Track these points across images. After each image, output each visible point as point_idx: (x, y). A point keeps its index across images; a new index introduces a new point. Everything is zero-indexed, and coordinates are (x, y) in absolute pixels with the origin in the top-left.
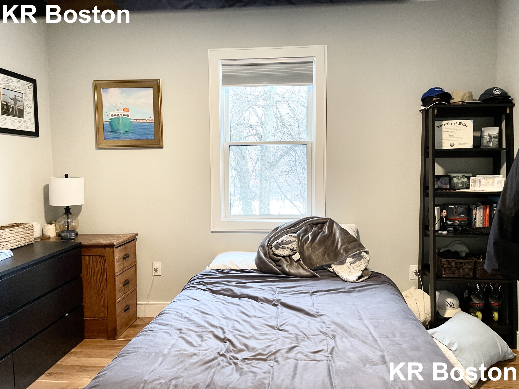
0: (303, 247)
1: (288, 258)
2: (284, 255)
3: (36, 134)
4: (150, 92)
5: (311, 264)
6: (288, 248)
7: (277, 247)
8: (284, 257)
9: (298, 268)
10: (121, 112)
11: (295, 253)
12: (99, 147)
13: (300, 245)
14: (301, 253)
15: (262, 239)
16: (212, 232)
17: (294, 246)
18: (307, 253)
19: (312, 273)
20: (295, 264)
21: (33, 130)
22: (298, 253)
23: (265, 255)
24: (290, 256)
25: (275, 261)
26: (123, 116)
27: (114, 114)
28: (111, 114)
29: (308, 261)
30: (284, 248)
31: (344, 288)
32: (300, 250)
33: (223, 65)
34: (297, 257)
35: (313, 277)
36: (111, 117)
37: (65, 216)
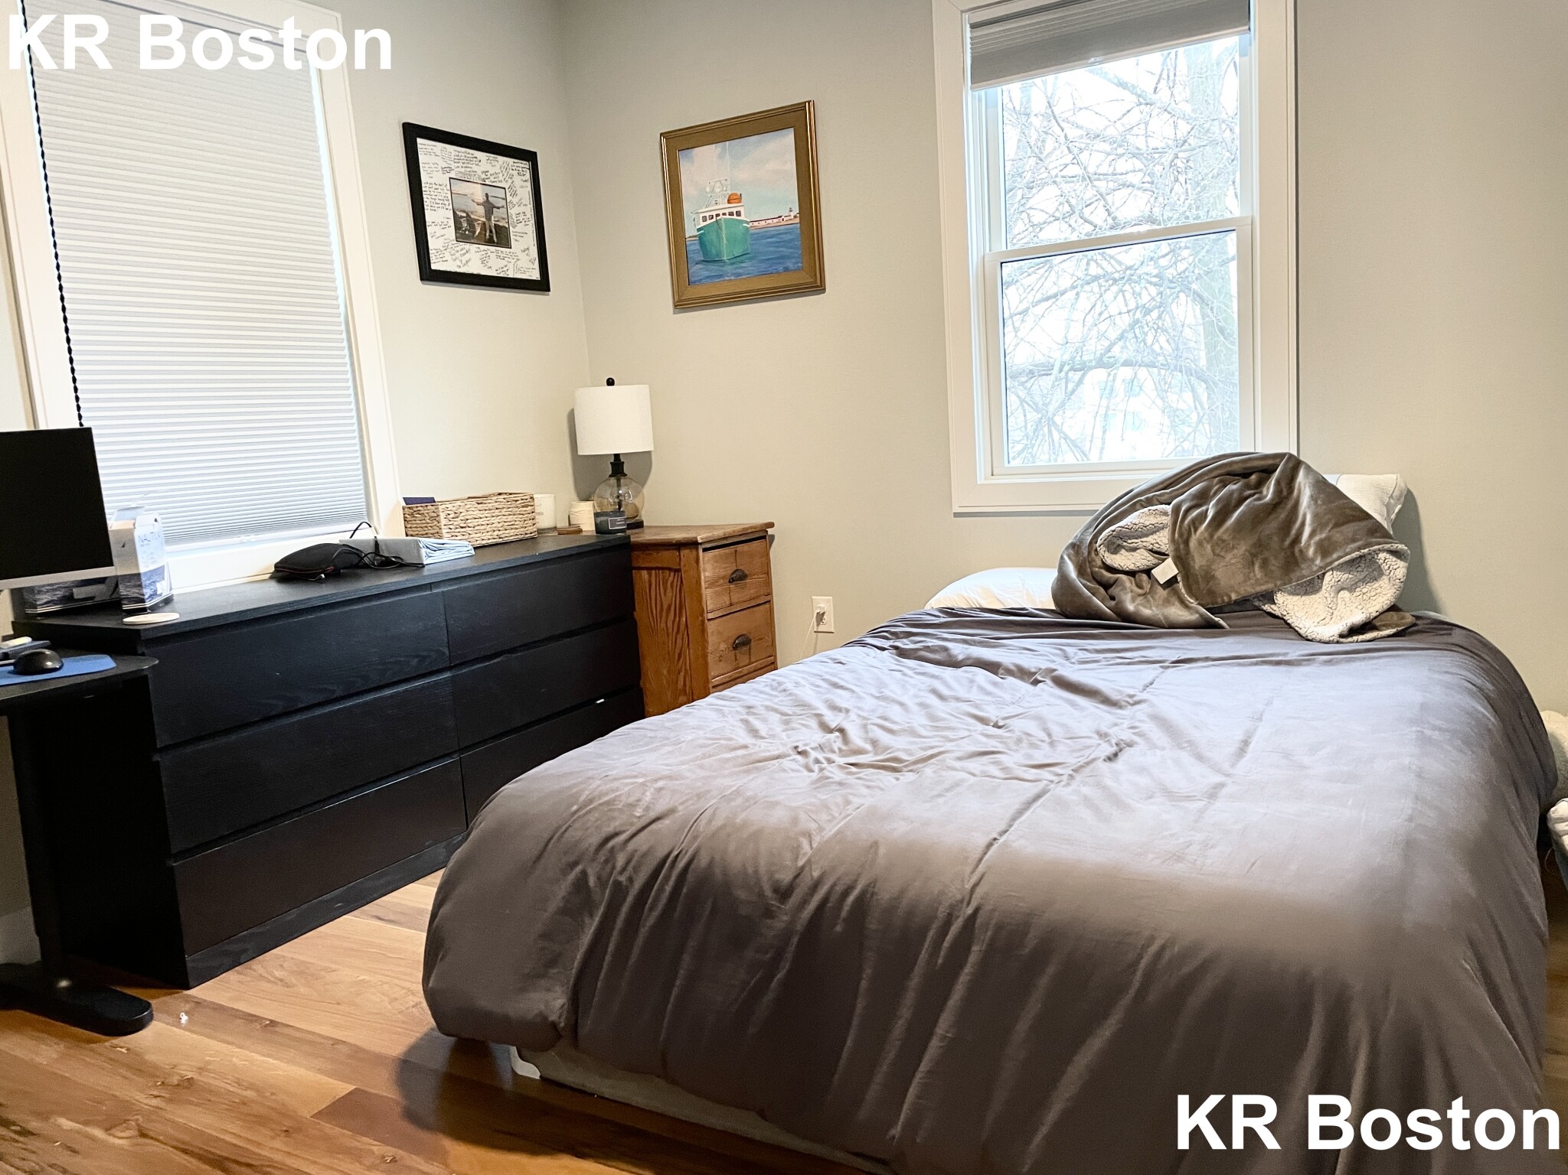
0: (1187, 542)
1: (1144, 577)
2: (1132, 567)
3: (542, 285)
5: (1211, 593)
6: (1145, 548)
7: (1114, 547)
8: (1131, 573)
9: (1167, 602)
10: (723, 206)
11: (1163, 560)
12: (683, 304)
13: (1176, 535)
14: (1182, 561)
15: (1075, 529)
16: (957, 515)
17: (1162, 540)
18: (1198, 562)
19: (1201, 615)
20: (1162, 593)
21: (535, 275)
22: (1169, 561)
23: (1081, 572)
24: (1148, 572)
25: (1107, 586)
26: (727, 216)
27: (707, 215)
28: (701, 215)
29: (1202, 585)
30: (1134, 549)
31: (1285, 654)
32: (1177, 550)
33: (975, 26)
34: (1166, 570)
35: (1205, 627)
36: (703, 224)
37: (613, 481)
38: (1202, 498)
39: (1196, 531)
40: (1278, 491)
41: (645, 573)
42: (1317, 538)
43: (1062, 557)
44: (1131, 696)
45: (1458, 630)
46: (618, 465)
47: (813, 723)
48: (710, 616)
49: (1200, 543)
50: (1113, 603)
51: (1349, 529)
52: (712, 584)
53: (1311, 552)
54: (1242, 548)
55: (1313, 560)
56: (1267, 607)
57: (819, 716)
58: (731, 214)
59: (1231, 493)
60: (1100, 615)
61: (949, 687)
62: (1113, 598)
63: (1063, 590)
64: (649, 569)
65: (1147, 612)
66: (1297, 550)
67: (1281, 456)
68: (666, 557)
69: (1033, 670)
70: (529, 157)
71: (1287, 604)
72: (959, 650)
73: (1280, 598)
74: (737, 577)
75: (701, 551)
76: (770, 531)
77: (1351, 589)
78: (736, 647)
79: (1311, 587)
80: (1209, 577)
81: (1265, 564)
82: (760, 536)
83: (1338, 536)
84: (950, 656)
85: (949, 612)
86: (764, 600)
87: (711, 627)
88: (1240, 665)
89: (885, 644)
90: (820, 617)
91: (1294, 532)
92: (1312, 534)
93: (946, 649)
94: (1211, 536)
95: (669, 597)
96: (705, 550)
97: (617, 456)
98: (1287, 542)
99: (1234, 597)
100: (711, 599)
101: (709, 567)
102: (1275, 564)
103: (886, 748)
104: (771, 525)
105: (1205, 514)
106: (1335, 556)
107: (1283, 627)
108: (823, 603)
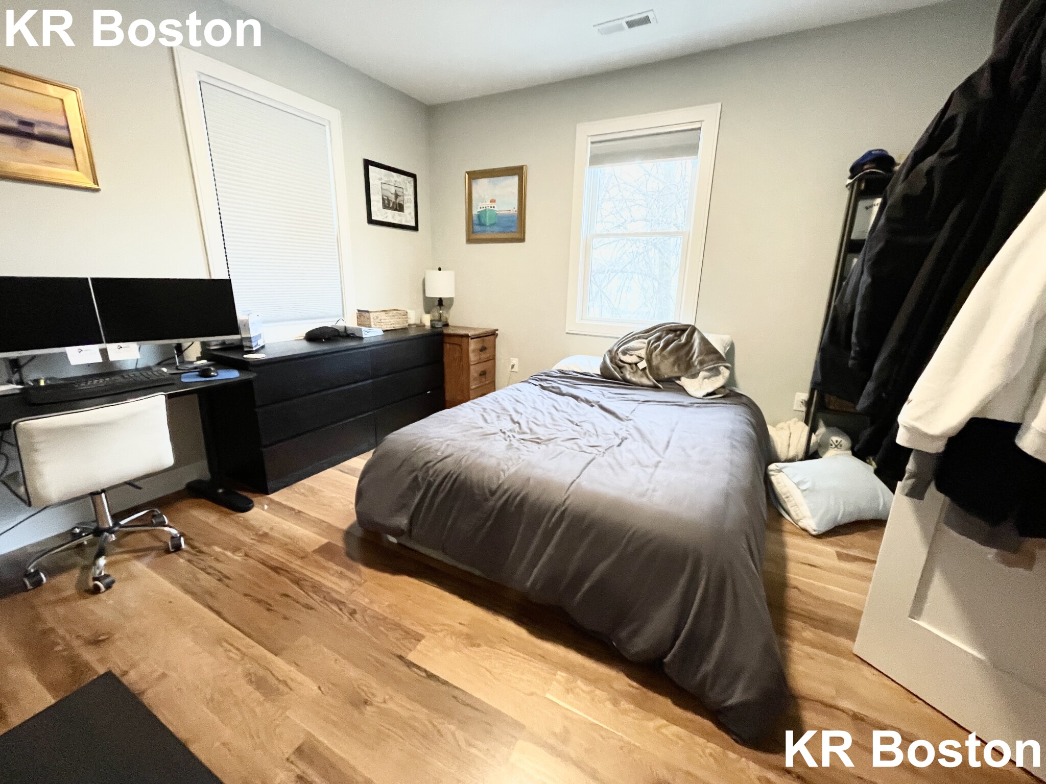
0: (651, 355)
1: (634, 366)
2: (630, 362)
3: (415, 228)
4: (515, 180)
5: (658, 375)
6: (636, 355)
7: (624, 353)
8: (630, 364)
9: (642, 376)
10: (488, 204)
11: (642, 360)
12: (470, 241)
13: (648, 351)
14: (649, 361)
15: (611, 344)
16: (567, 333)
17: (643, 353)
18: (655, 362)
19: (654, 383)
20: (640, 373)
21: (413, 224)
22: (644, 361)
23: (611, 361)
24: (636, 364)
25: (620, 367)
26: (489, 208)
27: (482, 206)
28: (479, 207)
29: (655, 371)
30: (632, 355)
31: (683, 402)
32: (647, 357)
33: (592, 143)
34: (643, 365)
35: (655, 388)
36: (479, 210)
37: (439, 307)
38: (659, 339)
39: (655, 350)
40: (687, 339)
41: (448, 345)
42: (699, 358)
43: (605, 355)
44: (627, 417)
45: (744, 397)
46: (440, 302)
47: (508, 418)
48: (472, 363)
49: (656, 356)
50: (622, 375)
51: (712, 356)
52: (474, 351)
53: (696, 363)
54: (672, 359)
55: (696, 366)
56: (678, 382)
57: (510, 415)
58: (491, 207)
59: (670, 338)
60: (617, 379)
61: (560, 406)
62: (622, 373)
63: (604, 368)
64: (450, 343)
65: (634, 379)
66: (691, 362)
67: (690, 325)
68: (456, 340)
69: (591, 401)
70: (414, 176)
71: (685, 382)
72: (564, 389)
73: (683, 379)
74: (483, 349)
75: (470, 339)
76: (497, 332)
77: (709, 378)
78: (480, 375)
79: (694, 376)
80: (658, 368)
81: (679, 365)
82: (493, 334)
83: (706, 358)
84: (561, 391)
85: (561, 372)
86: (493, 358)
87: (472, 367)
88: (667, 405)
89: (537, 383)
90: (513, 366)
91: (691, 355)
92: (697, 357)
93: (559, 388)
94: (661, 353)
95: (457, 355)
96: (472, 339)
97: (441, 298)
98: (688, 358)
99: (666, 376)
100: (473, 357)
101: (473, 345)
102: (683, 367)
103: (535, 433)
104: (497, 330)
105: (659, 345)
106: (705, 365)
107: (682, 390)
108: (515, 361)
